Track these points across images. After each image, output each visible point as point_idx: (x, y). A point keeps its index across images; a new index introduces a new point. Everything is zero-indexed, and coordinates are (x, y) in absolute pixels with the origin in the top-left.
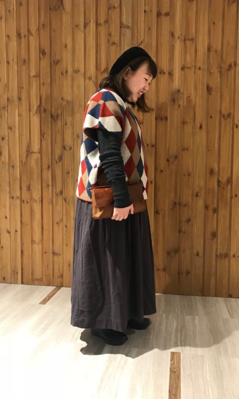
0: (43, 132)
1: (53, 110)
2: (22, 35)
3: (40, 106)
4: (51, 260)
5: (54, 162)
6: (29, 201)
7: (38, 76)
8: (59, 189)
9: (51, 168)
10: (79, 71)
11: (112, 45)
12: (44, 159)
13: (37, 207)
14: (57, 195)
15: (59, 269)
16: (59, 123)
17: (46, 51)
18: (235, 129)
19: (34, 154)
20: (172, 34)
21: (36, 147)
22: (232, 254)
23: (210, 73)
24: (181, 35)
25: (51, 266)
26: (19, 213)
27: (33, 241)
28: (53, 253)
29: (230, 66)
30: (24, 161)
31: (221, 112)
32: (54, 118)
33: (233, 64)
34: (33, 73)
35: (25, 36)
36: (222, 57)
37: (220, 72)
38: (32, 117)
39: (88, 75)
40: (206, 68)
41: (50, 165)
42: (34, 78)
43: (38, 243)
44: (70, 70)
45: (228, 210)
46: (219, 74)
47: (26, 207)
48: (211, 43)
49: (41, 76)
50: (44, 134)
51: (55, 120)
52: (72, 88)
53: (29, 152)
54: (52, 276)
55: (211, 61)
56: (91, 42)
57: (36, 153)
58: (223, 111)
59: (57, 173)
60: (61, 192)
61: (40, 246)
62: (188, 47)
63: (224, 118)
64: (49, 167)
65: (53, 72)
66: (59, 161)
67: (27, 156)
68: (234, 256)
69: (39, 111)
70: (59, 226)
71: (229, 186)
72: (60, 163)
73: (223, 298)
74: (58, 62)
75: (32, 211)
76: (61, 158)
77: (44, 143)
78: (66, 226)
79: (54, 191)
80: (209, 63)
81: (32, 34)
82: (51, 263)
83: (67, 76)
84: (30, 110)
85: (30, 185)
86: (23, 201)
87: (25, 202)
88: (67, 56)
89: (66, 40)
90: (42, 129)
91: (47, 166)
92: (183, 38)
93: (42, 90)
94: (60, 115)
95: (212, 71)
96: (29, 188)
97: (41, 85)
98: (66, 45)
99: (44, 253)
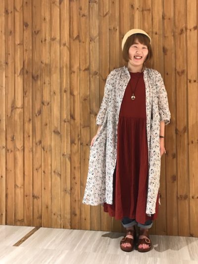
0: (25, 91)
1: (34, 72)
2: (9, 12)
3: (23, 69)
4: (31, 202)
5: (35, 115)
6: (13, 150)
7: (21, 44)
8: (38, 139)
9: (31, 121)
10: (55, 39)
11: (82, 16)
12: (26, 113)
13: (19, 155)
14: (36, 144)
15: (38, 211)
16: (39, 82)
17: (29, 23)
18: (189, 83)
19: (17, 109)
20: (132, 6)
21: (19, 103)
22: (191, 196)
23: (165, 37)
24: (140, 6)
25: (31, 208)
26: (5, 161)
27: (16, 186)
28: (33, 196)
29: (182, 30)
30: (9, 116)
31: (176, 70)
32: (35, 78)
33: (184, 29)
34: (18, 42)
35: (11, 12)
36: (175, 23)
37: (174, 36)
38: (16, 78)
39: (63, 42)
40: (162, 33)
41: (31, 118)
42: (19, 46)
43: (21, 187)
44: (48, 39)
45: (186, 156)
46: (173, 37)
47: (10, 156)
48: (165, 12)
49: (25, 44)
50: (26, 91)
51: (35, 80)
52: (50, 53)
53: (14, 108)
54: (32, 217)
55: (166, 27)
56: (66, 15)
57: (19, 108)
58: (177, 68)
59: (36, 125)
60: (40, 142)
61: (22, 190)
62: (146, 16)
63: (179, 74)
64: (30, 120)
65: (34, 40)
66: (39, 115)
67: (12, 111)
68: (193, 198)
69: (22, 73)
70: (38, 172)
71: (186, 134)
72: (40, 117)
73: (184, 237)
74: (38, 32)
75: (15, 159)
76: (40, 112)
77: (26, 99)
78: (44, 172)
79: (34, 140)
80: (164, 29)
81: (17, 10)
82: (31, 205)
83: (45, 43)
84: (15, 73)
85: (14, 136)
86: (8, 150)
87: (10, 151)
88: (45, 27)
89: (45, 14)
90: (25, 88)
91: (28, 120)
92: (141, 9)
93: (25, 55)
94: (39, 76)
95: (166, 35)
96: (13, 139)
97: (24, 51)
98: (45, 19)
99: (25, 196)
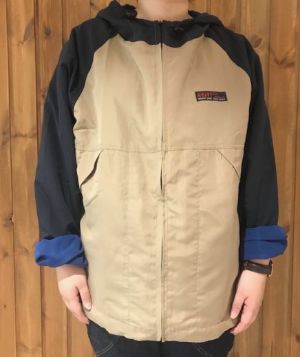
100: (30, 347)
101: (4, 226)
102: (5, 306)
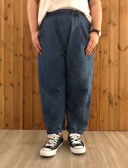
100: (37, 93)
101: (29, 49)
102: (29, 78)
